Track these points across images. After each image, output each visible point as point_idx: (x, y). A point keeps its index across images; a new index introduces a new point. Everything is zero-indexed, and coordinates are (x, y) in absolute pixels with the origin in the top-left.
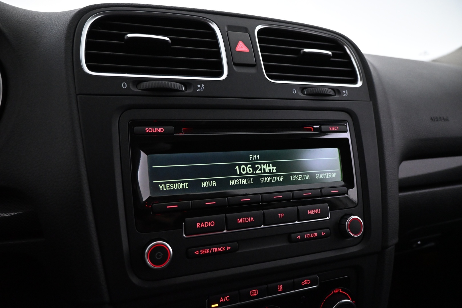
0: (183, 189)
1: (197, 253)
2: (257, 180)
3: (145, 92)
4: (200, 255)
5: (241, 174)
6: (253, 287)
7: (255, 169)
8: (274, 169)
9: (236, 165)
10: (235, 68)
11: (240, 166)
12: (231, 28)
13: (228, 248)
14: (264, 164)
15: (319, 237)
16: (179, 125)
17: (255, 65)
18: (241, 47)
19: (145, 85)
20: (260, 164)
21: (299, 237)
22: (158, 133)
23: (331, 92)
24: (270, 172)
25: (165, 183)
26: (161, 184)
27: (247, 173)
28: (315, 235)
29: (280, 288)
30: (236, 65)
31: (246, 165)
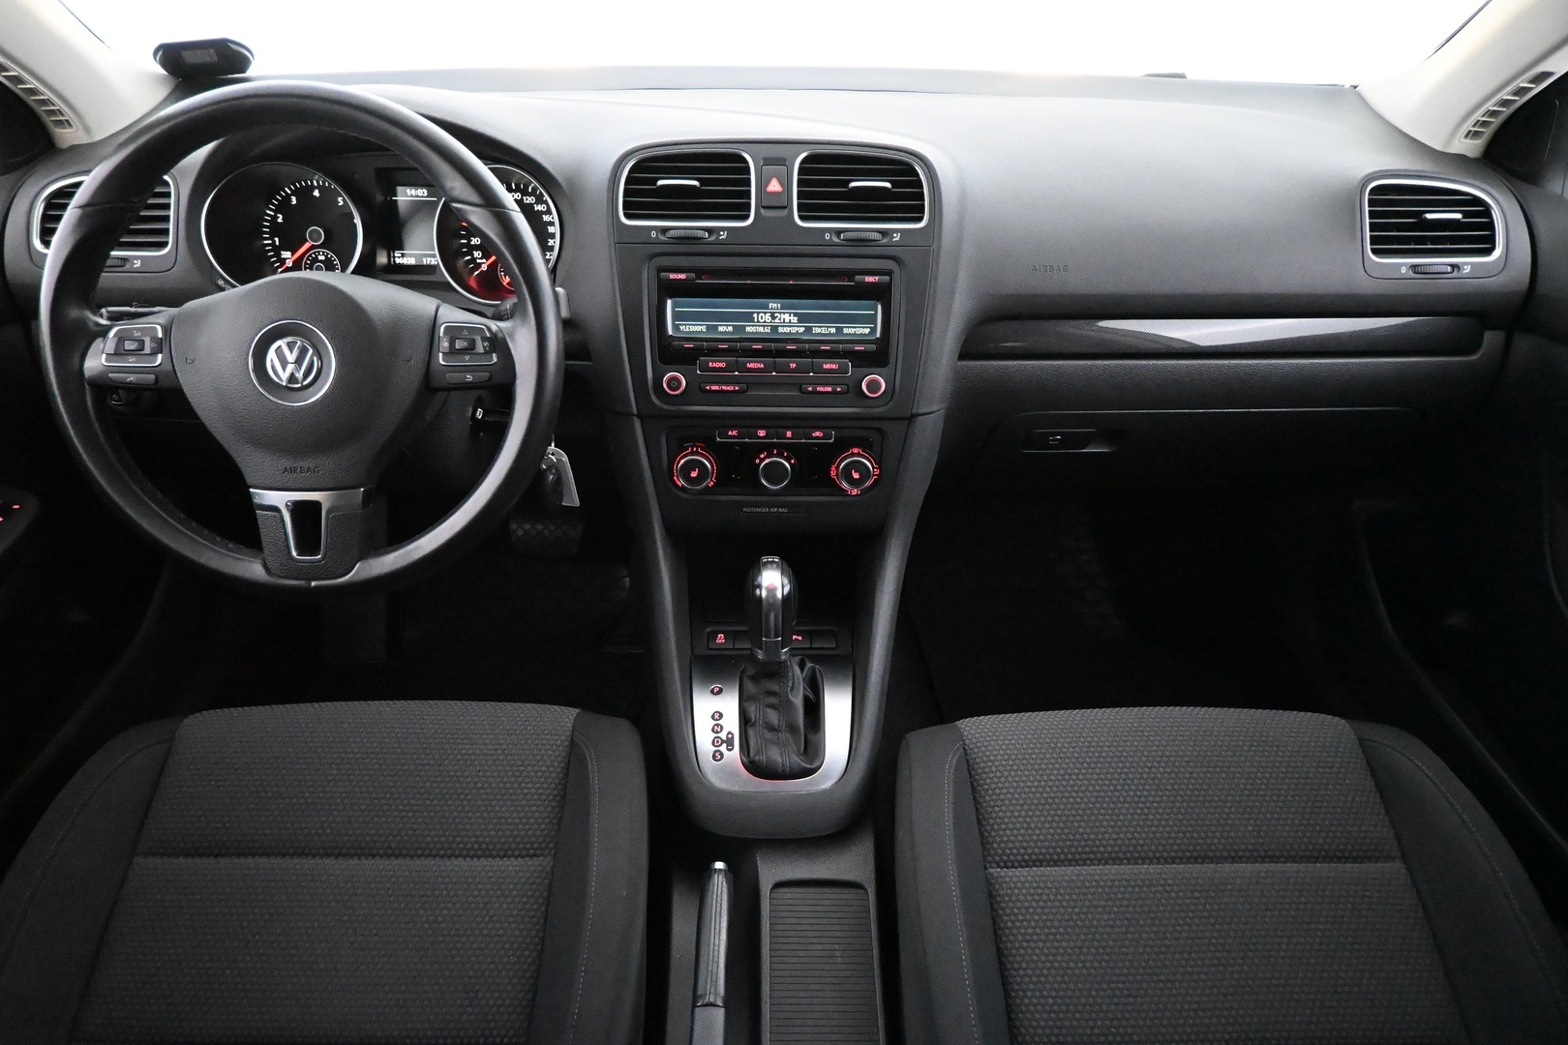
0: (701, 332)
1: (708, 388)
2: (774, 329)
3: (672, 241)
4: (711, 391)
5: (758, 321)
6: (762, 428)
7: (774, 318)
8: (795, 320)
9: (754, 313)
10: (762, 211)
11: (758, 313)
12: (769, 161)
13: (737, 388)
14: (784, 313)
15: (834, 392)
16: (700, 272)
17: (788, 206)
18: (774, 186)
19: (672, 233)
20: (780, 313)
21: (810, 389)
22: (680, 279)
23: (877, 236)
24: (790, 322)
25: (686, 325)
26: (682, 325)
27: (765, 322)
28: (829, 389)
29: (789, 434)
30: (764, 207)
31: (765, 313)
